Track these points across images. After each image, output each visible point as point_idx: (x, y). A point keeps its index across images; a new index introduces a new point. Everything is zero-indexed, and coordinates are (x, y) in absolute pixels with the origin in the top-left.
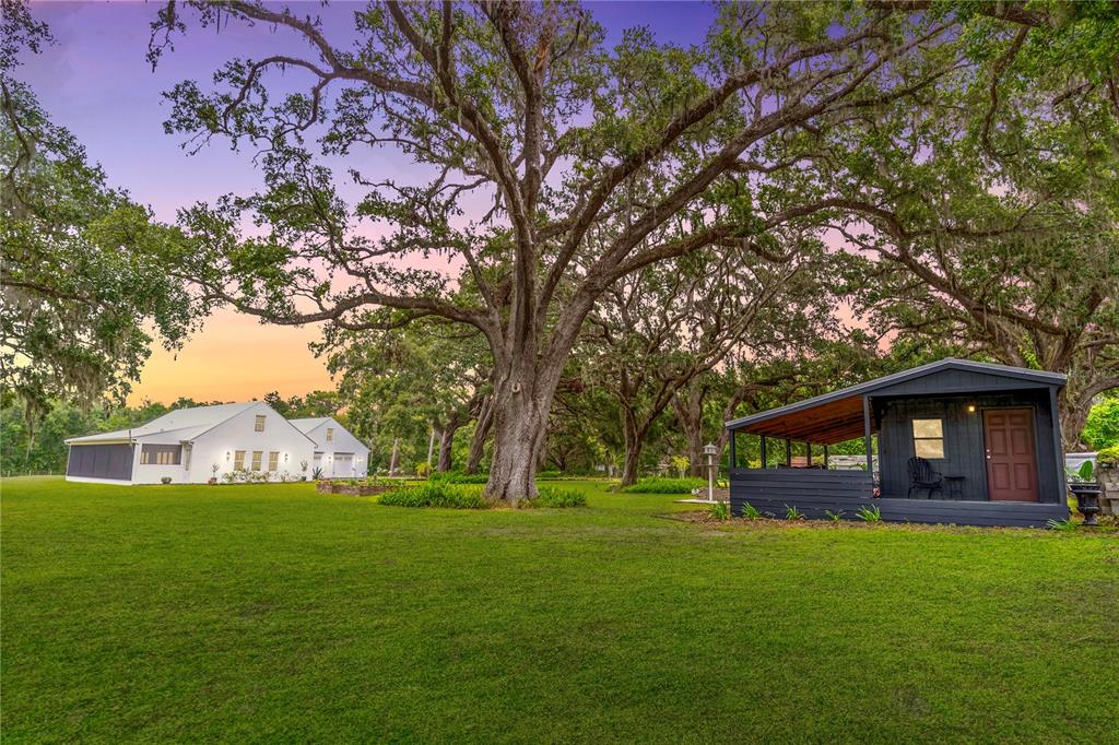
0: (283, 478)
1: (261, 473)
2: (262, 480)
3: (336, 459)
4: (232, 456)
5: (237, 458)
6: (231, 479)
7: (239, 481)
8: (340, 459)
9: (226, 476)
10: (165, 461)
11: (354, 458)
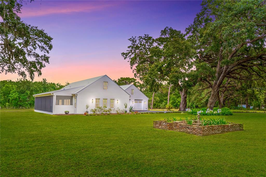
0: (117, 111)
1: (107, 109)
2: (108, 112)
3: (135, 102)
4: (94, 101)
5: (96, 102)
6: (94, 112)
7: (98, 113)
8: (137, 102)
9: (92, 111)
10: (67, 104)
11: (143, 102)
